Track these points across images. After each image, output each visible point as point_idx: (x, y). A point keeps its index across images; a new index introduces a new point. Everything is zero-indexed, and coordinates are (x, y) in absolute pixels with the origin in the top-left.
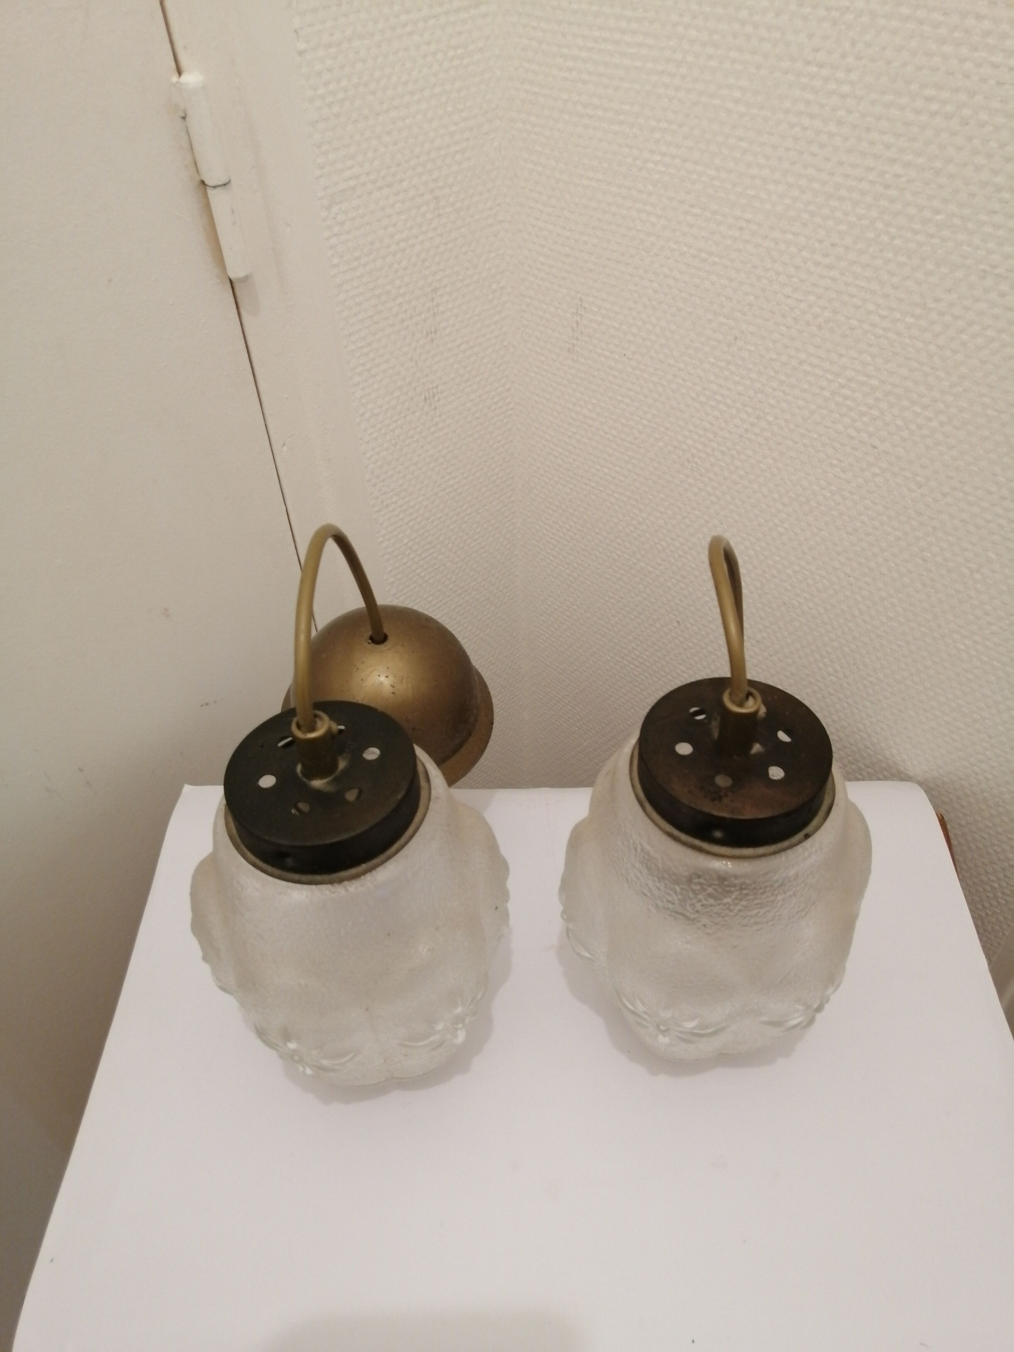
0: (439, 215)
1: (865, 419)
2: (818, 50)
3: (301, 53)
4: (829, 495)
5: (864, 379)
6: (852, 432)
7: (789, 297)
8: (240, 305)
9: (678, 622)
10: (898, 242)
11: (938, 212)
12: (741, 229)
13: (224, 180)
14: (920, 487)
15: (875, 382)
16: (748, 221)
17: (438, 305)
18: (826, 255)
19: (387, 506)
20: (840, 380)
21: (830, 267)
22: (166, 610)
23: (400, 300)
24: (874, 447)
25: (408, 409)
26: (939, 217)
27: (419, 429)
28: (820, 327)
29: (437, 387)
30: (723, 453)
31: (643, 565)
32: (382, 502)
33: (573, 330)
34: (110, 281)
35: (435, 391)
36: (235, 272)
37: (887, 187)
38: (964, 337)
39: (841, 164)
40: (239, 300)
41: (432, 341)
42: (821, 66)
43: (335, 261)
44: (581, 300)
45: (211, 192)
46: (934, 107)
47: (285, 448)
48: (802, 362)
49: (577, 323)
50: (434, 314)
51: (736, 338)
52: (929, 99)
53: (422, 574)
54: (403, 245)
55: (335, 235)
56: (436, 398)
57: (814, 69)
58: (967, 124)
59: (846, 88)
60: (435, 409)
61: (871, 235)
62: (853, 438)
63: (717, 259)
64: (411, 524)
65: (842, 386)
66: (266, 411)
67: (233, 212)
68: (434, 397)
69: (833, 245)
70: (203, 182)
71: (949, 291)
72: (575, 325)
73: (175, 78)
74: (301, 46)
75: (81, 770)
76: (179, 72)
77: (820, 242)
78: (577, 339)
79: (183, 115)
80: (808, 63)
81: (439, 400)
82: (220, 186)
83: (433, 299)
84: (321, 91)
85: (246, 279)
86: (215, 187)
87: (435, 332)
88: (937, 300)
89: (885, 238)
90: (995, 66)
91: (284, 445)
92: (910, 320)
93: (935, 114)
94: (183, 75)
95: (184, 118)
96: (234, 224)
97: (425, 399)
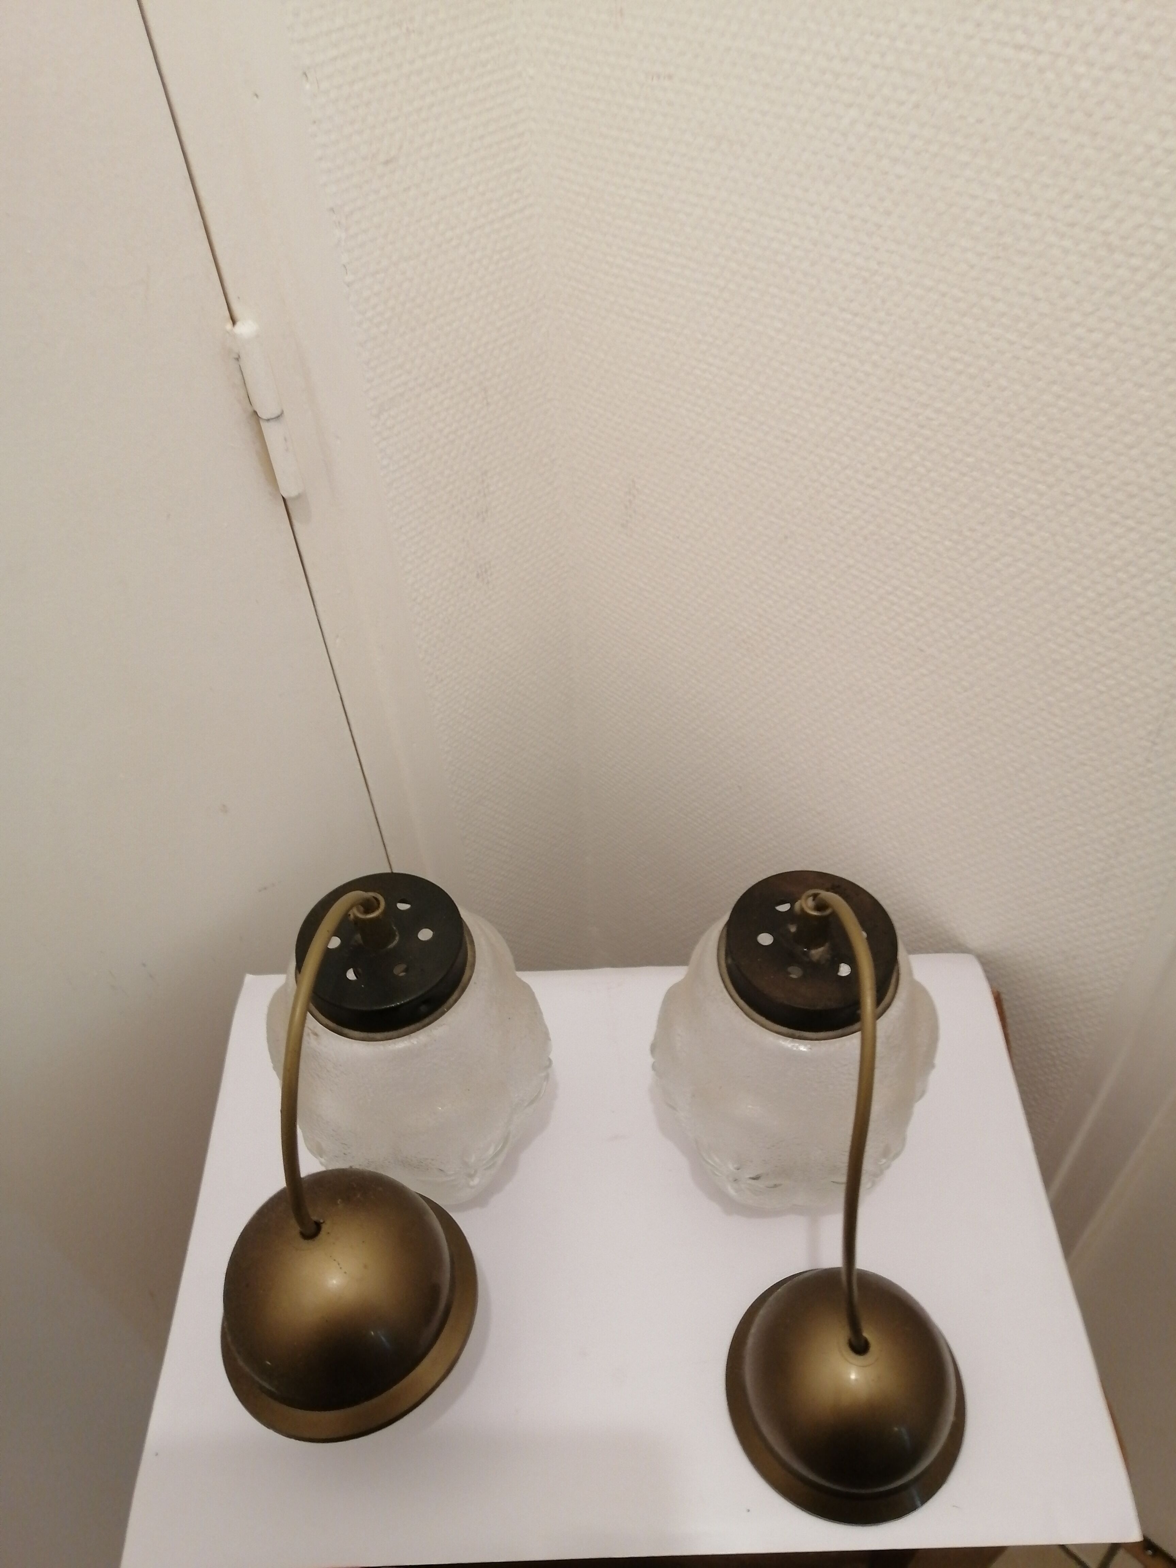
0: (488, 404)
1: (911, 624)
2: (852, 301)
3: (349, 285)
4: (881, 688)
5: (909, 589)
6: (899, 634)
7: (835, 508)
9: (740, 787)
10: (933, 475)
11: (969, 455)
12: (787, 441)
13: (278, 412)
14: (965, 691)
15: (919, 593)
16: (794, 436)
17: (488, 486)
18: (868, 476)
19: (441, 681)
20: (886, 587)
21: (873, 487)
22: (224, 806)
23: (448, 489)
24: (922, 651)
25: (461, 587)
26: (970, 460)
27: (471, 605)
28: (866, 539)
29: (489, 562)
30: (777, 638)
31: (703, 731)
32: (437, 678)
33: (626, 507)
35: (488, 566)
36: (289, 490)
37: (922, 427)
38: (998, 565)
39: (878, 400)
40: (290, 512)
41: (483, 520)
42: (856, 315)
43: (385, 462)
44: (633, 481)
45: (264, 425)
46: (959, 366)
48: (850, 567)
49: (630, 501)
50: (485, 495)
51: (786, 537)
52: (955, 360)
53: (479, 739)
54: (452, 436)
55: (384, 439)
56: (489, 573)
57: (849, 316)
58: (989, 386)
59: (878, 338)
60: (488, 583)
61: (909, 465)
62: (900, 639)
63: (765, 465)
64: (465, 694)
65: (890, 593)
66: (319, 609)
67: (285, 440)
68: (486, 572)
69: (875, 469)
70: (255, 412)
71: (983, 524)
72: (628, 503)
73: (229, 326)
74: (349, 278)
75: (144, 965)
76: (234, 322)
77: (863, 464)
78: (631, 517)
79: (237, 357)
80: (843, 310)
81: (491, 574)
82: (272, 419)
83: (483, 481)
84: (370, 314)
85: (299, 497)
86: (268, 420)
87: (487, 511)
88: (972, 530)
89: (921, 470)
90: (1011, 343)
91: (337, 637)
92: (948, 543)
93: (960, 373)
94: (238, 324)
95: (238, 359)
96: (287, 450)
97: (478, 576)
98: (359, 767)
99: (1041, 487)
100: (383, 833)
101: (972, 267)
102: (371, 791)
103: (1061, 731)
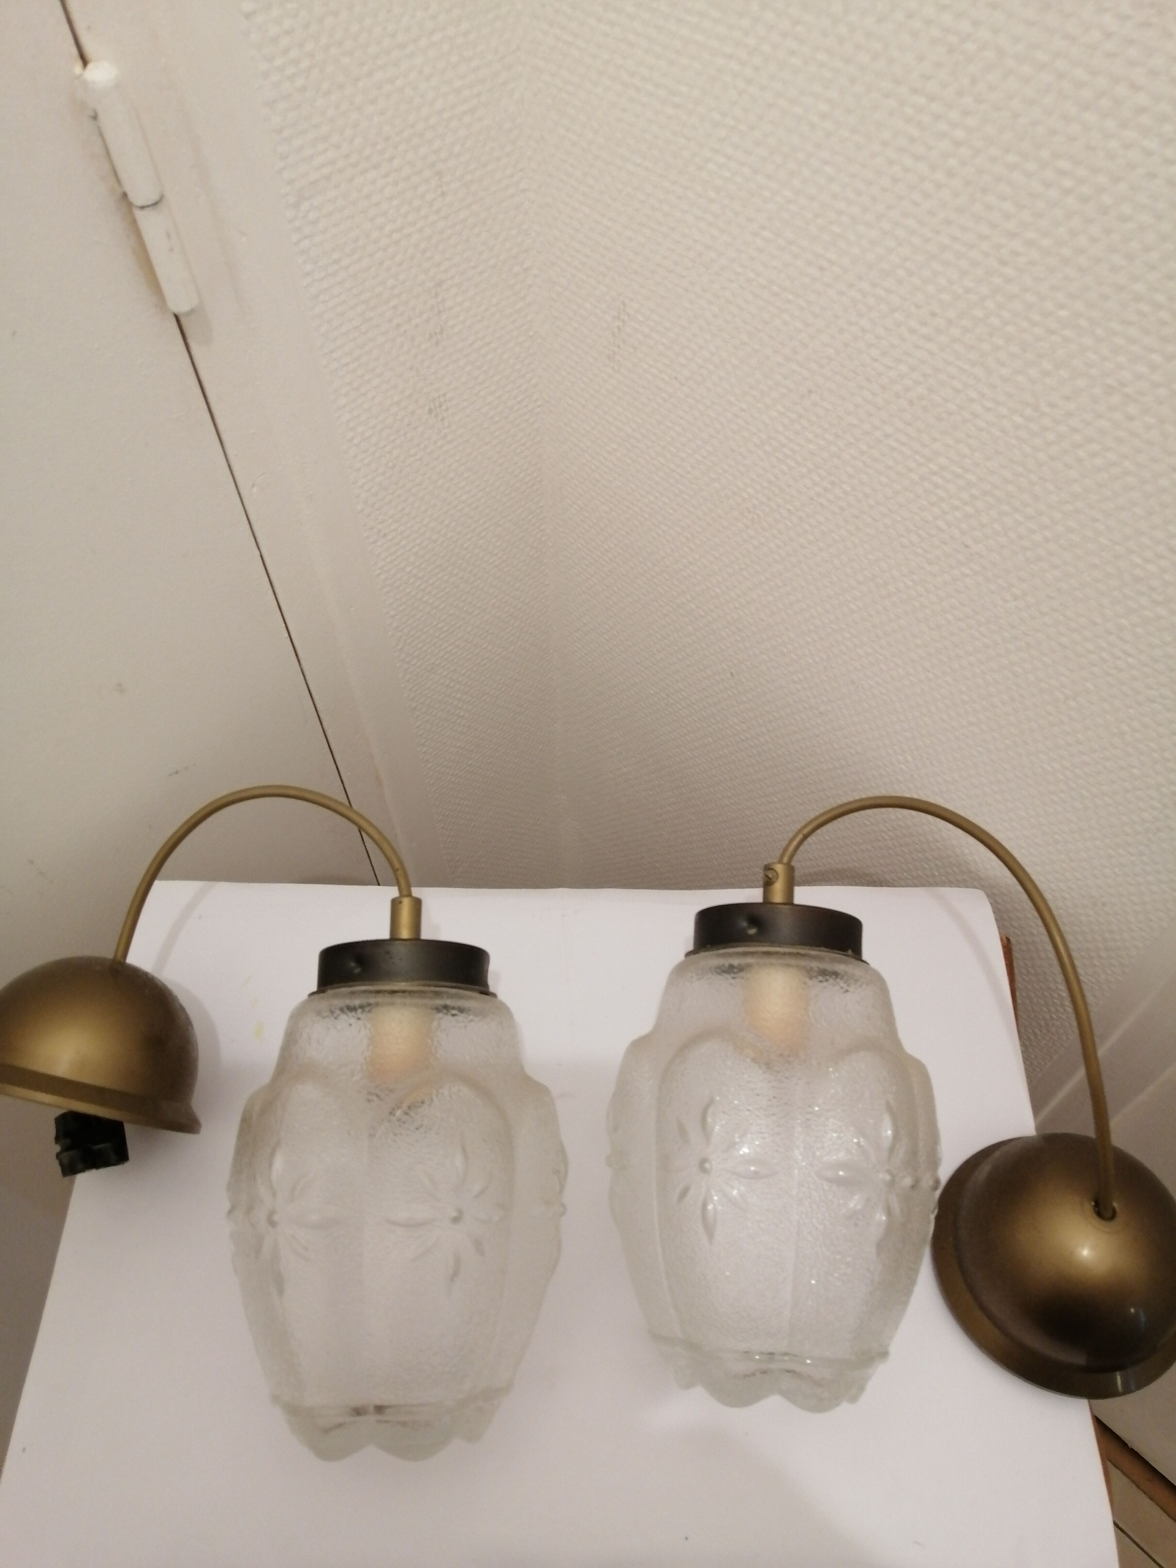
0: (443, 194)
1: (957, 514)
2: (929, 78)
3: (248, 16)
4: (910, 583)
5: (960, 471)
6: (941, 523)
7: (876, 360)
8: (188, 334)
9: (732, 674)
10: (1010, 329)
11: (1062, 306)
12: (822, 269)
13: (154, 198)
14: (1015, 600)
15: (972, 477)
16: (832, 263)
17: (443, 301)
18: (924, 324)
19: (385, 535)
20: (931, 466)
21: (928, 338)
22: (119, 685)
23: (393, 303)
24: (966, 546)
25: (409, 425)
26: (1063, 313)
27: (422, 446)
28: (911, 403)
29: (444, 395)
30: (789, 511)
31: (693, 606)
32: (379, 531)
33: (614, 335)
35: (442, 399)
36: (181, 304)
37: (1003, 263)
38: (1081, 453)
39: (948, 222)
40: (184, 329)
41: (437, 343)
42: (932, 98)
43: (308, 268)
44: (624, 303)
46: (1068, 183)
47: (255, 490)
48: (887, 436)
49: (619, 328)
50: (439, 312)
51: (810, 392)
52: (1062, 173)
53: (430, 601)
54: (395, 236)
55: (306, 237)
56: (444, 407)
57: (923, 101)
58: (1105, 214)
59: (960, 134)
60: (443, 420)
61: (979, 313)
62: (942, 530)
63: (791, 297)
64: (415, 550)
65: (935, 473)
66: (229, 452)
67: (167, 236)
68: (440, 406)
69: (934, 315)
70: (125, 195)
71: (1068, 399)
72: (616, 330)
73: (78, 68)
75: (32, 862)
76: (84, 64)
77: (918, 307)
78: (619, 347)
79: (93, 114)
80: (915, 91)
81: (447, 410)
82: (148, 206)
83: (437, 295)
84: (279, 62)
85: (191, 312)
86: (142, 208)
87: (441, 332)
88: (1052, 405)
89: (995, 321)
90: (1148, 153)
91: (254, 485)
92: (1018, 419)
93: (1067, 192)
94: (90, 66)
95: (95, 117)
96: (171, 250)
97: (430, 411)
98: (287, 635)
99: (1156, 358)
100: (318, 706)
101: (1108, 35)
102: (302, 661)
103: (1130, 660)
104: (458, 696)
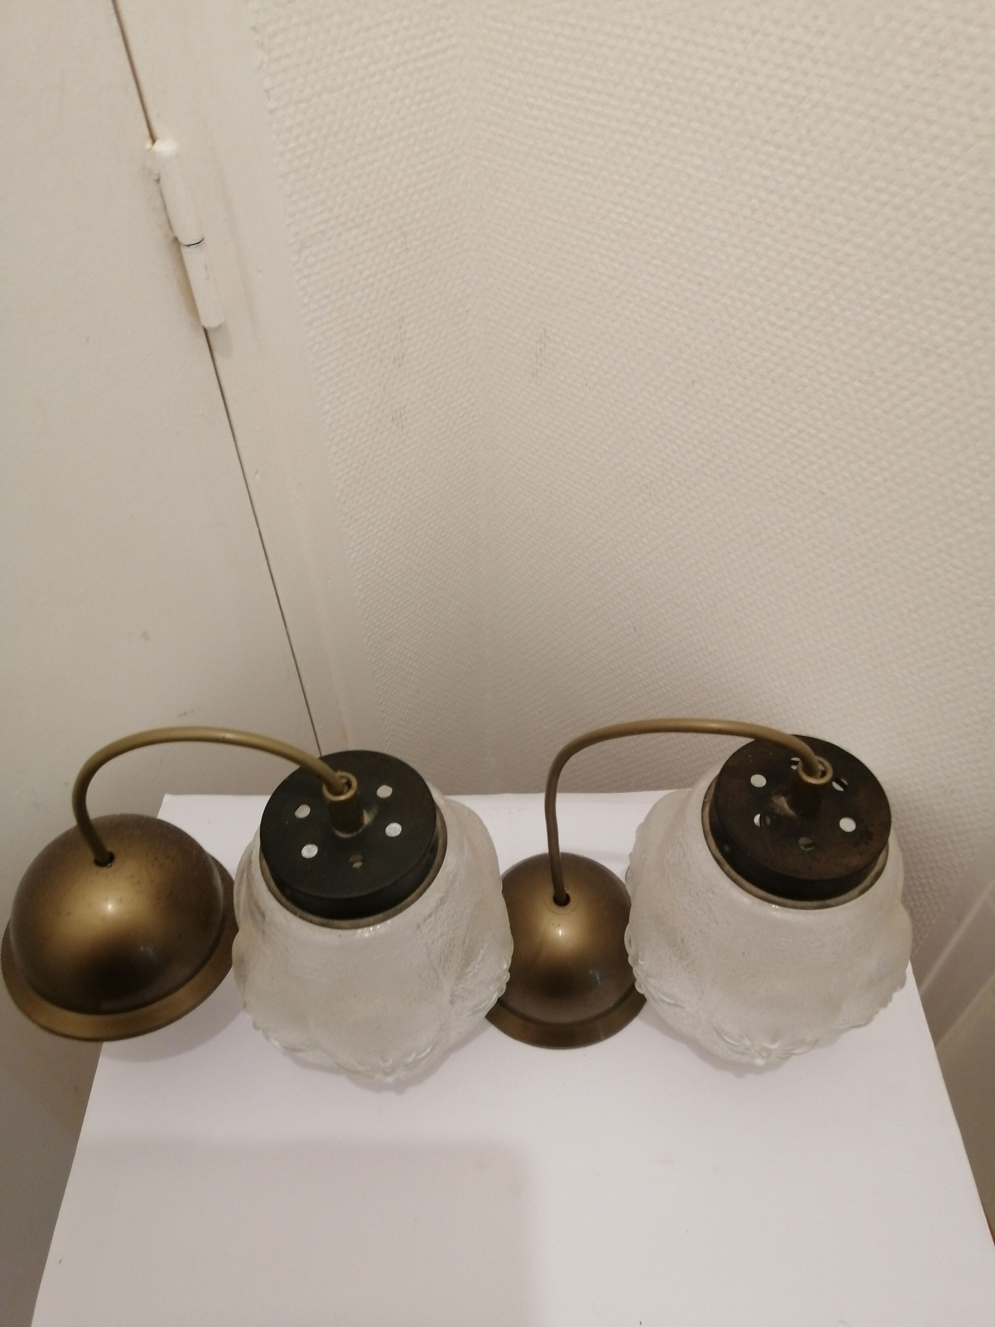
0: (407, 249)
1: (814, 467)
2: (776, 132)
3: (271, 111)
4: (779, 531)
5: (814, 431)
6: (801, 477)
7: (744, 351)
8: (214, 348)
9: (635, 628)
10: (847, 313)
11: (886, 292)
12: (700, 284)
13: (198, 239)
14: (864, 533)
15: (824, 436)
16: (707, 278)
17: (405, 332)
18: (780, 318)
19: (356, 520)
20: (791, 430)
21: (784, 329)
22: (145, 633)
23: (367, 332)
24: (822, 493)
25: (377, 430)
26: (886, 297)
27: (386, 448)
28: (773, 381)
29: (404, 408)
30: (679, 482)
31: (602, 574)
32: (352, 517)
33: (537, 356)
34: (88, 339)
35: (402, 411)
36: (210, 321)
37: (840, 264)
38: (908, 405)
39: (796, 237)
40: (212, 344)
41: (400, 366)
42: (779, 147)
43: (306, 300)
44: (545, 330)
45: (185, 250)
46: (884, 197)
47: (257, 476)
48: (756, 410)
49: (541, 350)
50: (402, 341)
51: (693, 382)
52: (880, 191)
53: (390, 579)
54: (371, 280)
55: (305, 277)
56: (403, 418)
57: (772, 149)
58: (914, 217)
59: (801, 170)
60: (403, 427)
61: (823, 304)
62: (802, 483)
63: (676, 309)
64: (379, 534)
65: (794, 436)
66: (240, 444)
67: (206, 268)
68: (401, 416)
69: (788, 309)
70: (176, 240)
71: (895, 363)
72: (538, 352)
73: (148, 144)
74: (272, 105)
76: (154, 140)
77: (776, 305)
78: (541, 365)
79: (156, 178)
80: (766, 142)
81: (406, 419)
82: (193, 245)
83: (400, 327)
84: (292, 145)
85: (219, 328)
86: (189, 246)
87: (403, 357)
88: (883, 370)
89: (836, 309)
90: (942, 169)
91: (257, 472)
92: (857, 384)
93: (884, 204)
94: (157, 142)
95: (158, 181)
96: (208, 278)
97: (393, 420)
98: (276, 601)
99: (960, 323)
100: (299, 665)
101: (907, 87)
102: (288, 625)
103: (959, 572)
104: (410, 662)
